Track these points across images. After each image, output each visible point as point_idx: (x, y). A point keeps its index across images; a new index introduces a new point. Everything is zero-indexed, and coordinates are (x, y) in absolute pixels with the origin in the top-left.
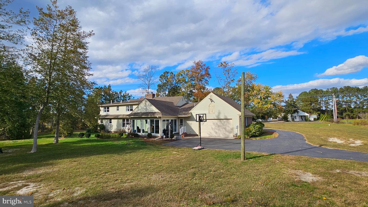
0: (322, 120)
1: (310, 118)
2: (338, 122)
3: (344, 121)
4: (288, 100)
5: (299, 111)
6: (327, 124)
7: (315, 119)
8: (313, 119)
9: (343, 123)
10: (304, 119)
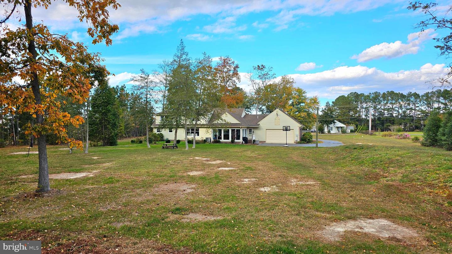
0: (357, 132)
1: (346, 129)
2: (371, 134)
3: (377, 133)
4: (325, 109)
5: (335, 121)
6: (361, 136)
7: (352, 131)
8: (350, 130)
9: (376, 135)
10: (340, 131)
